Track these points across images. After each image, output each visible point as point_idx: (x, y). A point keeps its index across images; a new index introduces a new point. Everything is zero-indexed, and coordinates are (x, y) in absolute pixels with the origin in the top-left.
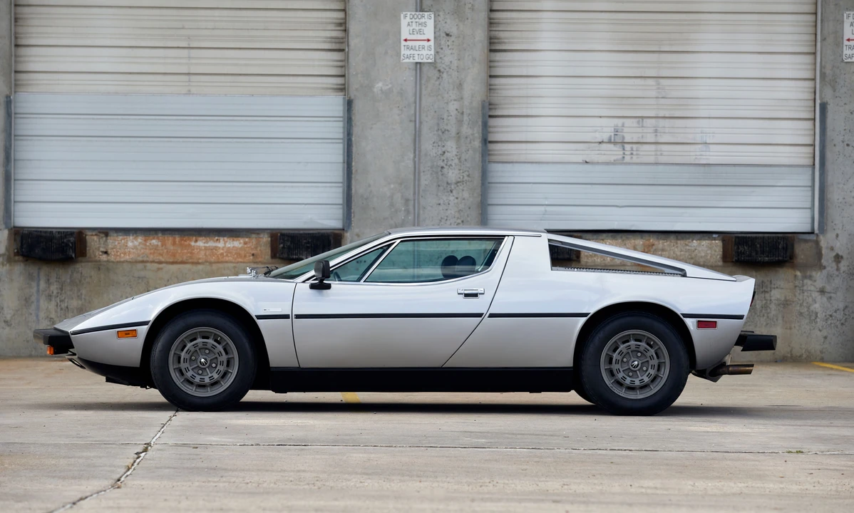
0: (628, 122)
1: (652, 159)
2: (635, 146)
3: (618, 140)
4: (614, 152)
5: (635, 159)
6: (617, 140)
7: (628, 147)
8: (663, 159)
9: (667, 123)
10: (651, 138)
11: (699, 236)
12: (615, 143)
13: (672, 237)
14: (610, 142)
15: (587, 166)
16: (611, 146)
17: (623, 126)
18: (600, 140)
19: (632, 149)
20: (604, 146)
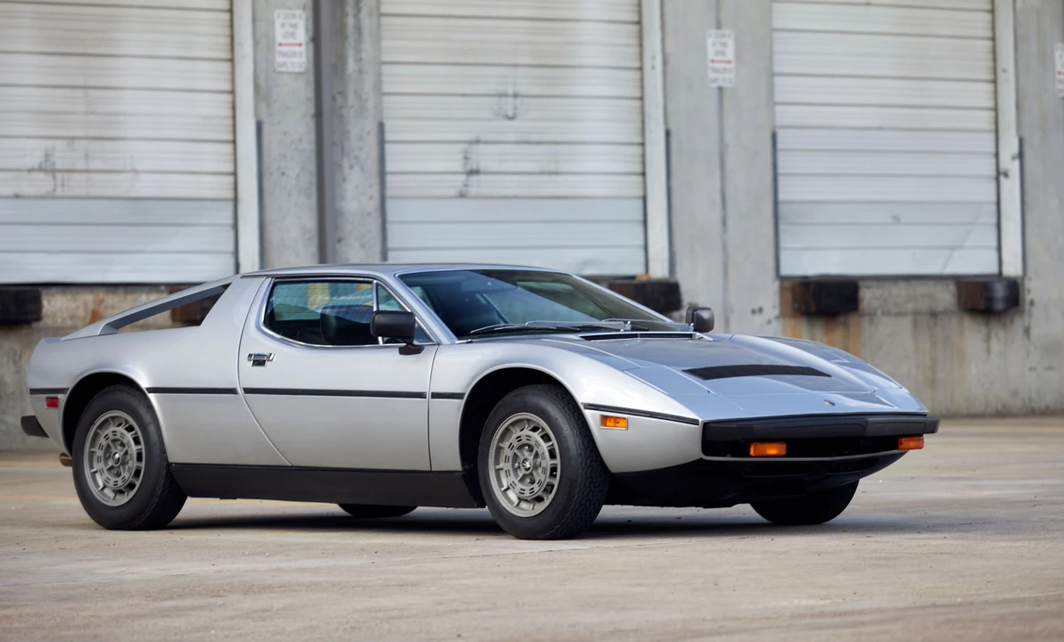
0: (60, 144)
1: (82, 192)
2: (66, 175)
3: (49, 166)
4: (42, 183)
5: (67, 192)
6: (47, 168)
7: (59, 176)
8: (94, 192)
9: (95, 145)
10: (81, 165)
11: (146, 289)
12: (46, 171)
13: (121, 290)
14: (40, 169)
15: (19, 202)
16: (41, 175)
17: (53, 149)
18: (30, 167)
19: (63, 179)
20: (35, 175)
